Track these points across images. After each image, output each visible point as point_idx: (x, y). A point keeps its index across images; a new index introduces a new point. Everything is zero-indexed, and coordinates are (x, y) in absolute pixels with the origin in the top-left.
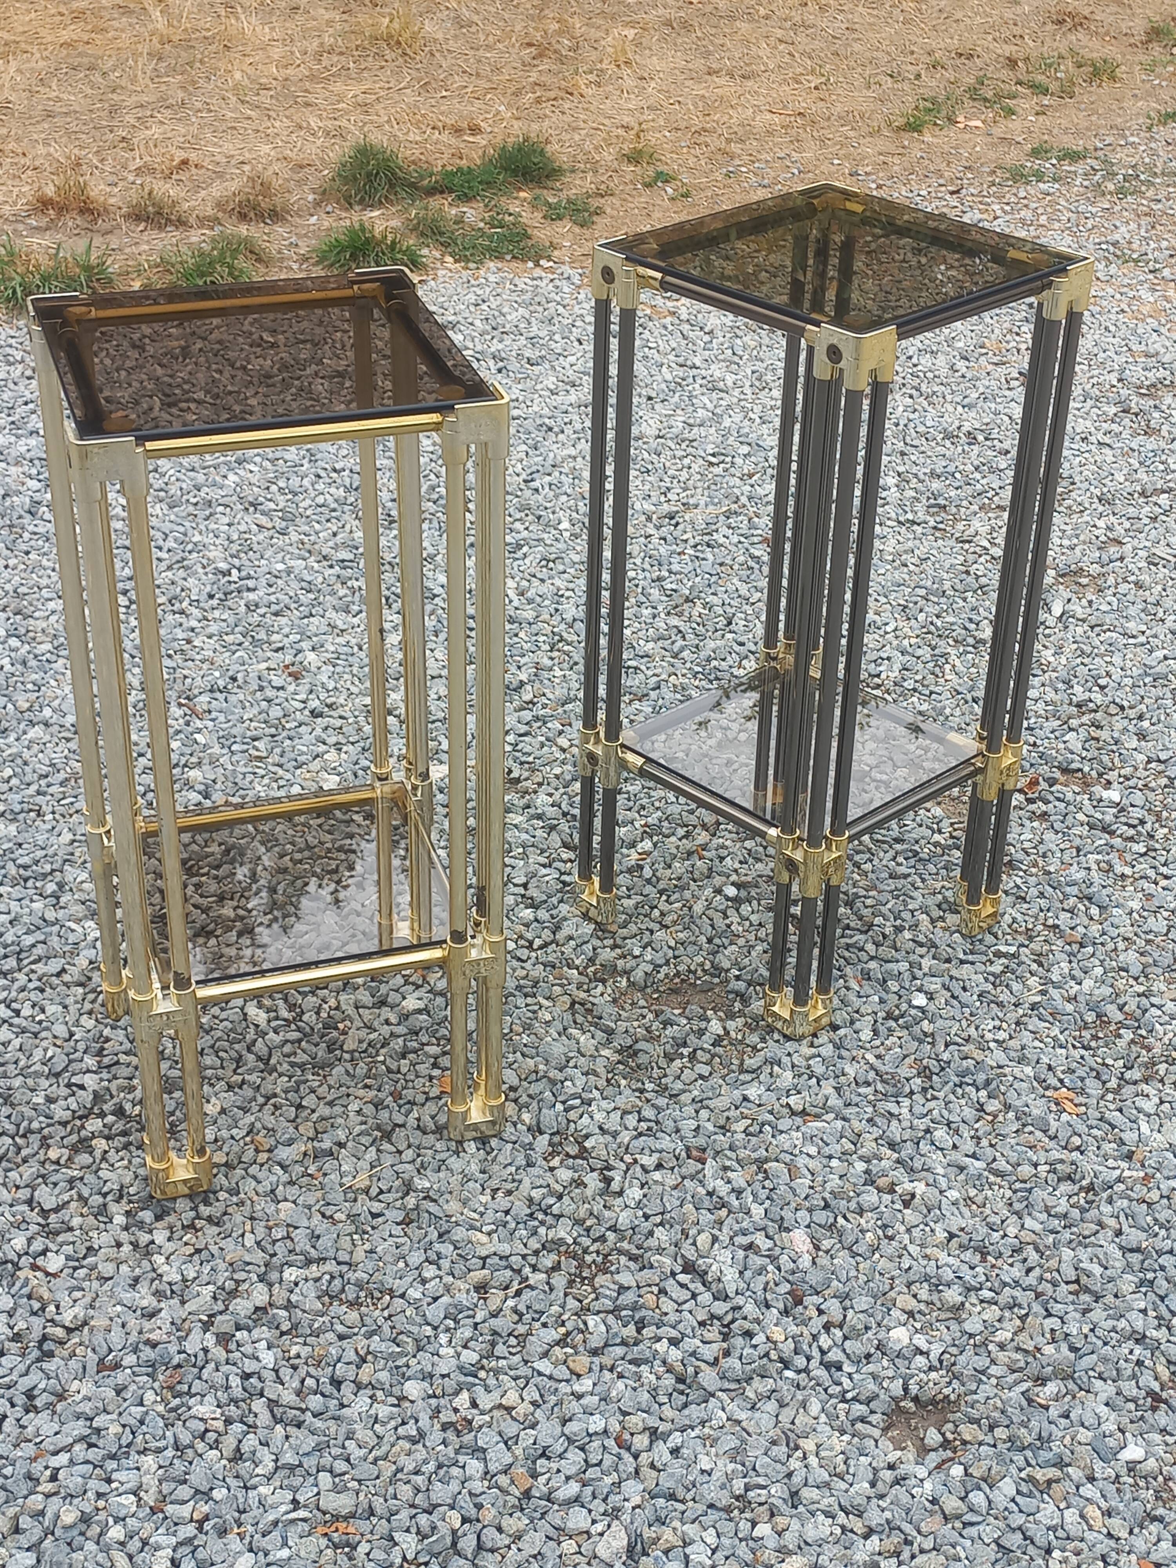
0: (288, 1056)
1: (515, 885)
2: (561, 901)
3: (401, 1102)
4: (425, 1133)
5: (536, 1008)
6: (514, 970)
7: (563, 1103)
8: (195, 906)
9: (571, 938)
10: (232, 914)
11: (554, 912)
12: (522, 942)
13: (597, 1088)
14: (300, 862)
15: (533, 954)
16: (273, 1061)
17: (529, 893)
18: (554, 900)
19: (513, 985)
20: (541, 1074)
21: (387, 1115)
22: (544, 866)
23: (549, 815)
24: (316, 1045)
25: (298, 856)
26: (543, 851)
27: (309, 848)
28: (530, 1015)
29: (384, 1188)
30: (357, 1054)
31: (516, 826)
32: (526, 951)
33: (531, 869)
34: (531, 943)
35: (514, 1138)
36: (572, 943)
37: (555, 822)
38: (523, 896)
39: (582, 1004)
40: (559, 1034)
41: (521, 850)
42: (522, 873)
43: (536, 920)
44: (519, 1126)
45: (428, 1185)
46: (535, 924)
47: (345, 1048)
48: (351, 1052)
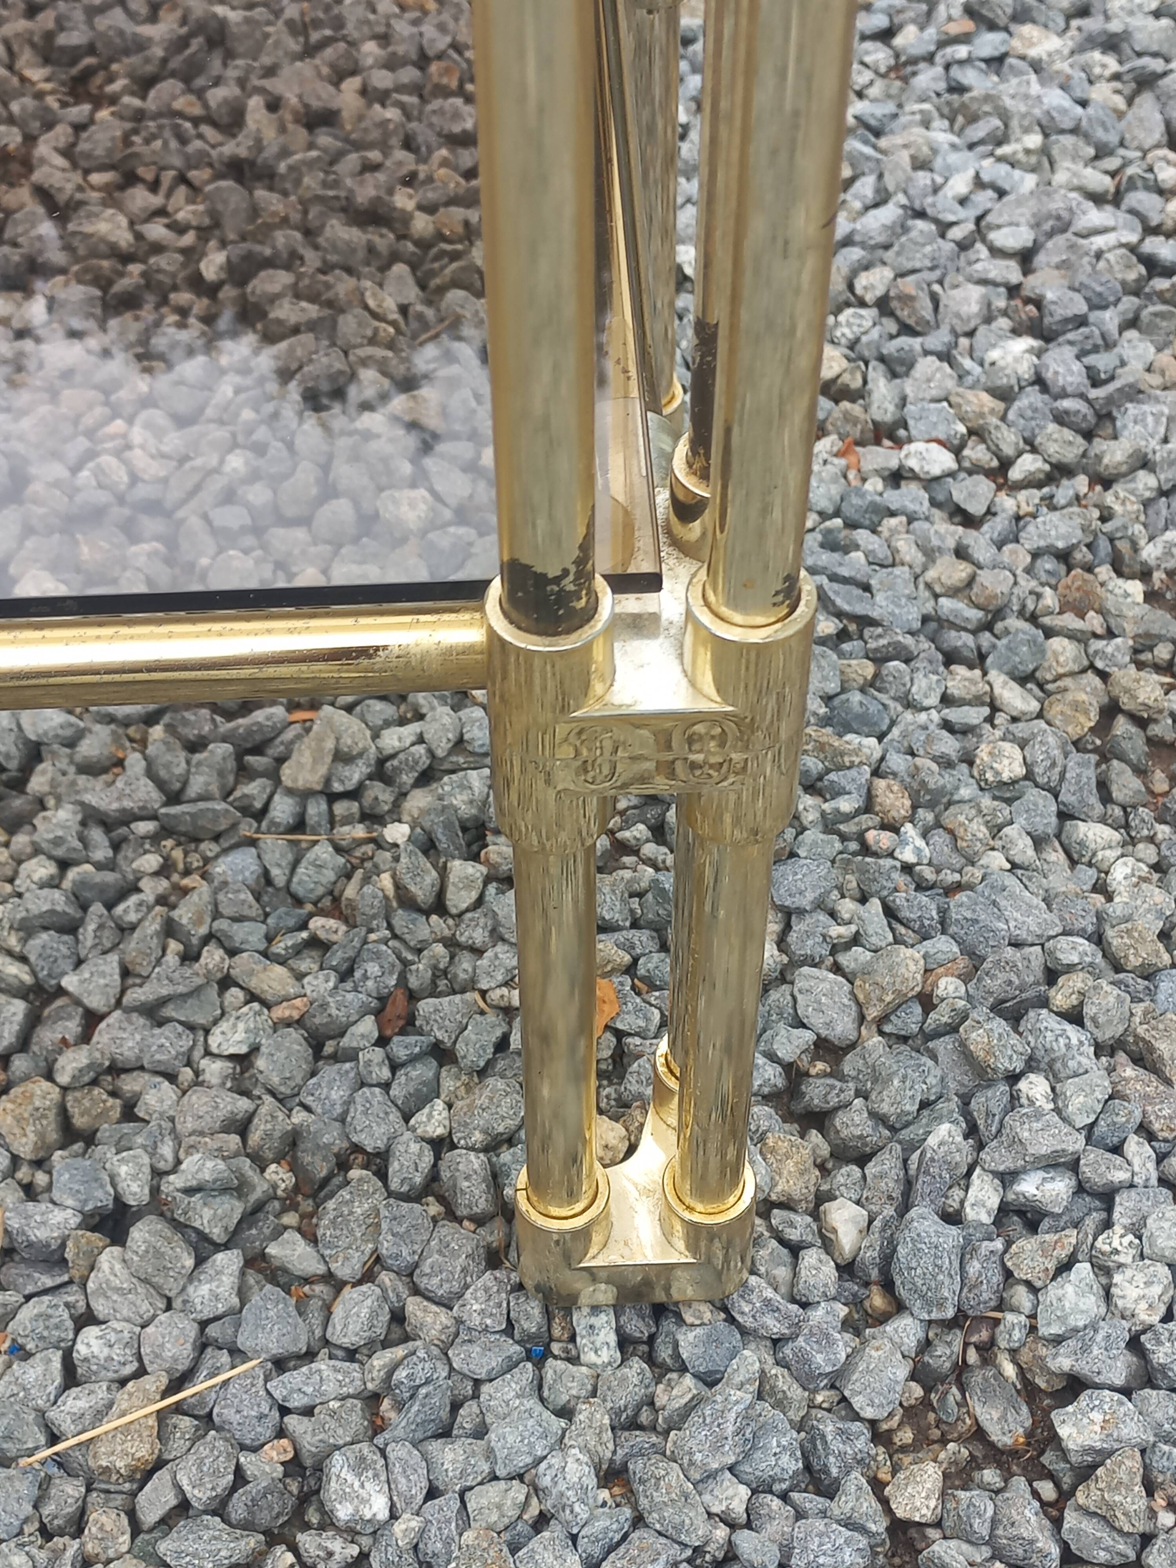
0: (90, 769)
1: (996, 252)
2: (1132, 323)
3: (401, 1047)
4: (451, 1215)
5: (974, 715)
6: (930, 554)
7: (1007, 1178)
8: (43, 194)
9: (1144, 463)
10: (124, 238)
11: (1102, 361)
12: (976, 452)
13: (1145, 1131)
14: (383, 97)
15: (1007, 503)
16: (38, 783)
17: (1033, 284)
18: (1110, 319)
19: (912, 615)
20: (941, 1016)
21: (338, 1094)
22: (1097, 199)
23: (1141, 40)
24: (194, 746)
25: (382, 79)
26: (1102, 152)
27: (423, 60)
28: (949, 745)
29: (199, 1496)
30: (316, 809)
31: (1037, 66)
32: (984, 486)
33: (1057, 204)
34: (1006, 464)
35: (774, 1326)
36: (1146, 481)
37: (1157, 65)
38: (1013, 291)
39: (1142, 723)
40: (1039, 842)
41: (1034, 140)
42: (1024, 214)
43: (1039, 381)
44: (811, 1257)
45: (378, 1507)
46: (1032, 397)
47: (287, 772)
48: (304, 795)
